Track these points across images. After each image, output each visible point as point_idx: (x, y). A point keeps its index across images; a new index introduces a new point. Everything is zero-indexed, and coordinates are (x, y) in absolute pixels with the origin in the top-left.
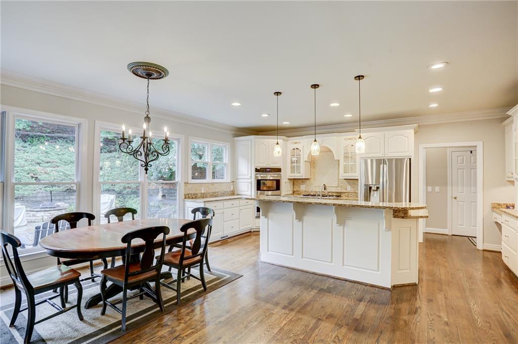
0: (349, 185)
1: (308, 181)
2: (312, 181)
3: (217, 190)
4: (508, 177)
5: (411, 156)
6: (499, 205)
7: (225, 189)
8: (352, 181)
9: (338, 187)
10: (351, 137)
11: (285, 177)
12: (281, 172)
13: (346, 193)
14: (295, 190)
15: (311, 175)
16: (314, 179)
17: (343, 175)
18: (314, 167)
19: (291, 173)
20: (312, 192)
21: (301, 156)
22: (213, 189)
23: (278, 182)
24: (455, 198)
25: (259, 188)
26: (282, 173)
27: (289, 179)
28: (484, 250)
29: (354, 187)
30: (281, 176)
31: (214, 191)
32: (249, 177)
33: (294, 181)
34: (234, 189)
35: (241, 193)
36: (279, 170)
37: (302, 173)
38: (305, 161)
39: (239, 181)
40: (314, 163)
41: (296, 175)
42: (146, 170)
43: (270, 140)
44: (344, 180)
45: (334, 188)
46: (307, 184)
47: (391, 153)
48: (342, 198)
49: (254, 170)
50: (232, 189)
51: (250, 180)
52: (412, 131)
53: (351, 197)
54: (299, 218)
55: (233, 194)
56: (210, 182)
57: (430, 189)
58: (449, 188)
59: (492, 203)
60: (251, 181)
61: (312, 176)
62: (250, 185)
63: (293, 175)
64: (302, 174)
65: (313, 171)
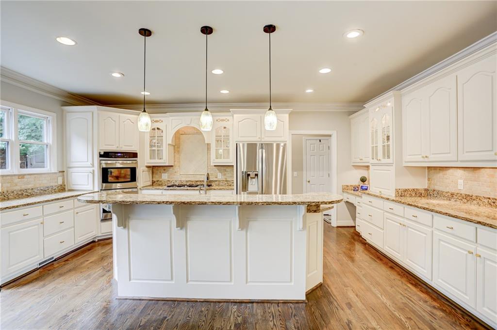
0: (220, 172)
1: (171, 169)
2: (176, 169)
3: (30, 186)
4: (353, 163)
5: (286, 141)
6: (348, 186)
7: (45, 183)
8: (222, 168)
10: (224, 118)
11: (142, 165)
12: (137, 157)
13: (216, 181)
14: (155, 179)
15: (174, 161)
16: (179, 166)
17: (214, 161)
18: (178, 151)
19: (151, 159)
20: (176, 181)
21: (164, 138)
22: (20, 185)
23: (133, 170)
24: (309, 182)
25: (105, 180)
26: (138, 159)
27: (148, 167)
28: (338, 227)
29: (225, 175)
30: (137, 163)
31: (23, 187)
32: (89, 164)
33: (153, 169)
34: (63, 182)
35: (75, 187)
36: (135, 155)
37: (164, 157)
38: (169, 144)
39: (71, 170)
40: (179, 147)
41: (156, 162)
43: (121, 115)
44: (214, 167)
46: (170, 172)
47: (267, 137)
48: (213, 188)
50: (60, 182)
51: (92, 169)
52: (287, 116)
53: (222, 185)
54: (181, 224)
55: (63, 190)
56: (16, 172)
57: (295, 173)
58: (304, 172)
59: (343, 186)
60: (93, 171)
61: (176, 163)
62: (91, 175)
63: (152, 161)
64: (165, 161)
65: (177, 156)
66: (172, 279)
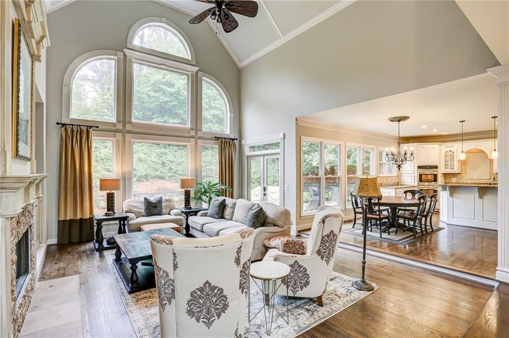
1: (459, 175)
2: (463, 175)
3: (390, 182)
9: (490, 179)
11: (440, 172)
14: (446, 181)
15: (462, 170)
16: (466, 174)
18: (465, 164)
19: (445, 169)
21: (455, 157)
23: (435, 176)
25: (421, 180)
26: (438, 169)
30: (437, 172)
32: (412, 172)
33: (446, 175)
35: (403, 184)
36: (436, 167)
37: (455, 168)
39: (403, 175)
40: (465, 162)
41: (449, 171)
42: (399, 169)
43: (429, 146)
45: (485, 180)
46: (458, 177)
49: (416, 168)
50: (397, 181)
51: (413, 174)
54: (481, 197)
55: (398, 185)
56: (387, 175)
60: (415, 175)
62: (413, 178)
63: (447, 170)
64: (456, 170)
65: (463, 167)
66: (475, 219)
